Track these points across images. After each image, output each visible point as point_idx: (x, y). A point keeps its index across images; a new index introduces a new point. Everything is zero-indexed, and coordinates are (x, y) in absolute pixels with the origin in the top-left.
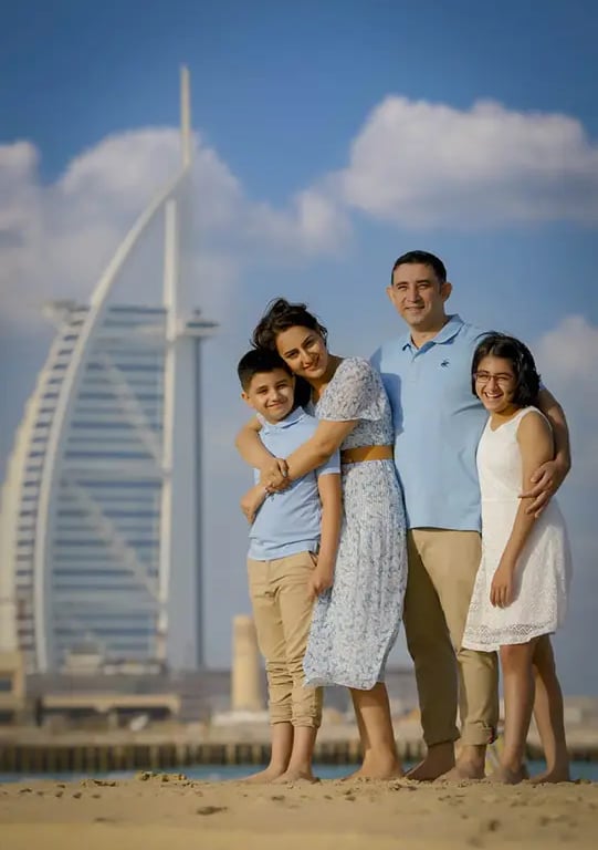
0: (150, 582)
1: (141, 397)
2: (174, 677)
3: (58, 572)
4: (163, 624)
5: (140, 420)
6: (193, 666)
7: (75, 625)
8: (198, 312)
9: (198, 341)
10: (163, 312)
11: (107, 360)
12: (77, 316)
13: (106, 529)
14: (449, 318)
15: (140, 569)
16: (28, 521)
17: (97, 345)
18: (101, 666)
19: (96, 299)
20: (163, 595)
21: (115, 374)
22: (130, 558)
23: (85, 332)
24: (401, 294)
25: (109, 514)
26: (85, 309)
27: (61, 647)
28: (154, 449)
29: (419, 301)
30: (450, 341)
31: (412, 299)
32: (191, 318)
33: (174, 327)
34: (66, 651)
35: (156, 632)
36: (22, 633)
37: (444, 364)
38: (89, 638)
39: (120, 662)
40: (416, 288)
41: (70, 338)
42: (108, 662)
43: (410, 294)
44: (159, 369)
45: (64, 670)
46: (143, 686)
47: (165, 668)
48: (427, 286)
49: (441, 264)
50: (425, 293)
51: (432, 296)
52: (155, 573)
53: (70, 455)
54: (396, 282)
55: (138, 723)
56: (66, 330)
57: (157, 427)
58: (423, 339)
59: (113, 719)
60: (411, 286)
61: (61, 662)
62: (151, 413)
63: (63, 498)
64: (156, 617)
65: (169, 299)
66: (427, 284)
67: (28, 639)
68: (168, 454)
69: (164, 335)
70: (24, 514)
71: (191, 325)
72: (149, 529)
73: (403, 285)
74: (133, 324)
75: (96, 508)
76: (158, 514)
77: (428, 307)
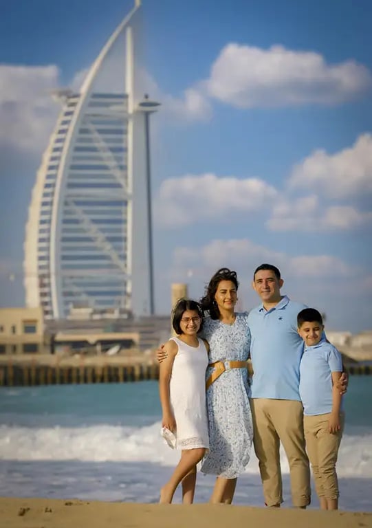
0: (121, 263)
1: (112, 150)
2: (136, 320)
3: (64, 258)
4: (129, 289)
5: (112, 163)
6: (148, 314)
7: (75, 289)
8: (147, 97)
9: (147, 114)
10: (125, 96)
11: (91, 127)
12: (72, 100)
13: (93, 230)
14: (283, 297)
15: (114, 255)
16: (45, 226)
17: (84, 118)
18: (92, 314)
19: (84, 89)
20: (129, 271)
21: (96, 135)
22: (108, 248)
23: (77, 109)
24: (259, 285)
25: (95, 221)
26: (77, 96)
27: (67, 303)
28: (122, 181)
29: (268, 288)
30: (284, 308)
31: (265, 287)
32: (143, 100)
33: (132, 106)
34: (71, 306)
35: (126, 293)
36: (43, 295)
37: (280, 319)
38: (84, 298)
39: (103, 312)
40: (266, 283)
41: (68, 114)
42: (95, 312)
43: (263, 285)
44: (124, 132)
45: (69, 318)
46: (117, 327)
47: (130, 314)
48: (272, 281)
49: (278, 270)
50: (271, 284)
51: (274, 286)
52: (124, 257)
53: (71, 186)
54: (256, 279)
55: (113, 350)
56: (66, 109)
57: (123, 168)
58: (270, 307)
59: (99, 348)
60: (264, 281)
61: (67, 312)
62: (119, 159)
63: (66, 212)
64: (125, 284)
65: (129, 89)
66: (271, 279)
67: (46, 299)
68: (130, 185)
69: (126, 112)
70: (42, 222)
71: (143, 105)
72: (120, 230)
73: (260, 281)
74: (107, 105)
75: (87, 217)
76: (125, 221)
77: (272, 291)
